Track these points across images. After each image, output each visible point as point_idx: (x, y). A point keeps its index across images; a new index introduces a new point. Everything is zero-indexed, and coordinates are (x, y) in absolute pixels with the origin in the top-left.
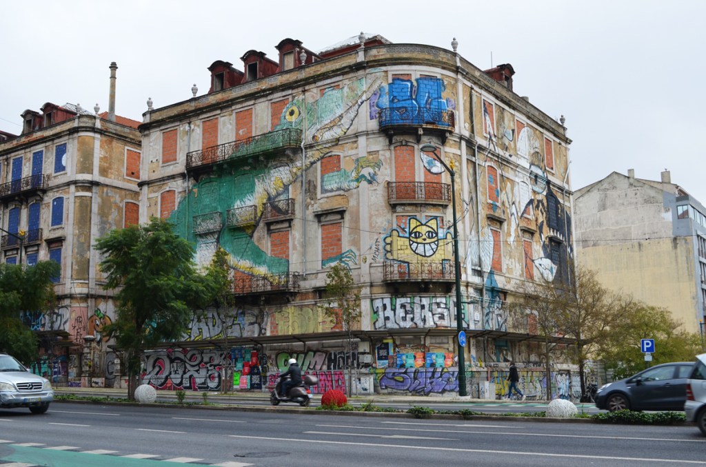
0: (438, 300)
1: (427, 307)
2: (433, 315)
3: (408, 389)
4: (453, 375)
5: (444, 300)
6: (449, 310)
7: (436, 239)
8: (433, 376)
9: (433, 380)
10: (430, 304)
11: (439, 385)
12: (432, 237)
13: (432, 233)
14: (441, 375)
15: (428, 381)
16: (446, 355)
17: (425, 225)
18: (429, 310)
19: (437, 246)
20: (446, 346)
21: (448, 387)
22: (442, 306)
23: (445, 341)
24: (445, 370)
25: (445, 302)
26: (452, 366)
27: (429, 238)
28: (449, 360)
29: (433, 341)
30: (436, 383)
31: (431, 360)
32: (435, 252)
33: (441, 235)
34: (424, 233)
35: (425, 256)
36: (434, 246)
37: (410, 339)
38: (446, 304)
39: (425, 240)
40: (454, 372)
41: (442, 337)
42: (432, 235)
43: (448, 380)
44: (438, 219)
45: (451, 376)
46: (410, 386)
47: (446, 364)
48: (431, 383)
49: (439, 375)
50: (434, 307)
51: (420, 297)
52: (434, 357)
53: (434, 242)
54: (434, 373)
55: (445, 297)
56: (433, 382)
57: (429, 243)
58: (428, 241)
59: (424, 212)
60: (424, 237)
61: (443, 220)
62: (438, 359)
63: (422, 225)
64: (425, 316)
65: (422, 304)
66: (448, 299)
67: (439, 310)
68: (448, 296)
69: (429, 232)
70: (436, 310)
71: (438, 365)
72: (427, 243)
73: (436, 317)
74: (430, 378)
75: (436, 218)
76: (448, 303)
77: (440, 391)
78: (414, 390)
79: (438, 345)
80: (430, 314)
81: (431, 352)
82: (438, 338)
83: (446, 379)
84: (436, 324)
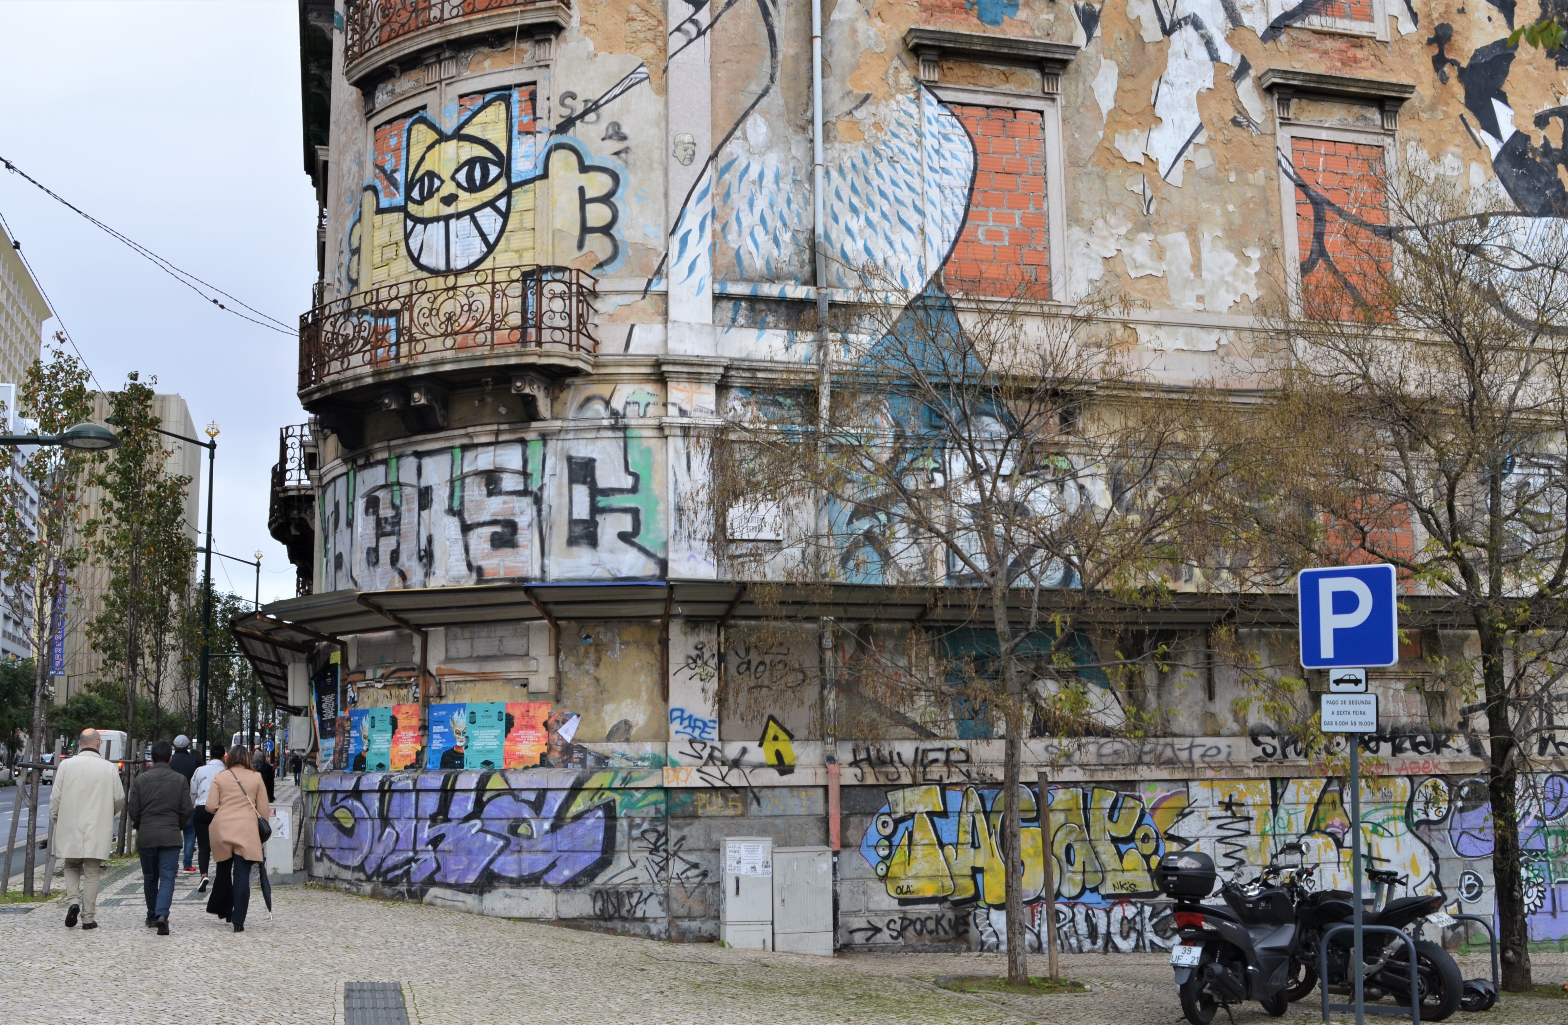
0: (484, 460)
1: (440, 497)
2: (466, 528)
3: (361, 868)
4: (537, 806)
5: (511, 458)
6: (538, 501)
7: (501, 186)
8: (442, 814)
9: (443, 828)
10: (456, 482)
11: (469, 852)
12: (485, 184)
13: (484, 162)
14: (480, 804)
15: (426, 833)
16: (516, 713)
17: (458, 135)
18: (451, 511)
19: (505, 216)
20: (513, 668)
21: (507, 865)
22: (510, 482)
23: (513, 645)
24: (496, 783)
25: (517, 465)
26: (544, 762)
27: (472, 188)
28: (532, 734)
29: (462, 648)
30: (457, 841)
31: (448, 736)
32: (491, 248)
33: (522, 167)
34: (446, 175)
35: (449, 271)
36: (489, 221)
37: (384, 643)
38: (525, 474)
39: (449, 200)
40: (542, 793)
41: (501, 631)
42: (485, 173)
43: (513, 830)
44: (516, 95)
45: (527, 813)
46: (370, 852)
47: (509, 756)
48: (435, 841)
49: (470, 807)
50: (475, 491)
51: (419, 455)
52: (460, 720)
53: (491, 203)
54: (447, 793)
55: (523, 442)
56: (442, 837)
57: (471, 213)
58: (466, 201)
59: (451, 81)
60: (449, 188)
61: (533, 98)
62: (475, 732)
63: (443, 138)
64: (430, 540)
65: (424, 483)
66: (535, 450)
67: (495, 507)
68: (531, 436)
69: (471, 163)
70: (479, 506)
71: (473, 759)
72: (459, 216)
73: (480, 540)
74: (433, 819)
75: (503, 94)
76: (534, 466)
77: (471, 879)
78: (378, 872)
79: (472, 668)
80: (452, 525)
81: (450, 700)
82: (484, 631)
83: (502, 827)
84: (480, 571)
